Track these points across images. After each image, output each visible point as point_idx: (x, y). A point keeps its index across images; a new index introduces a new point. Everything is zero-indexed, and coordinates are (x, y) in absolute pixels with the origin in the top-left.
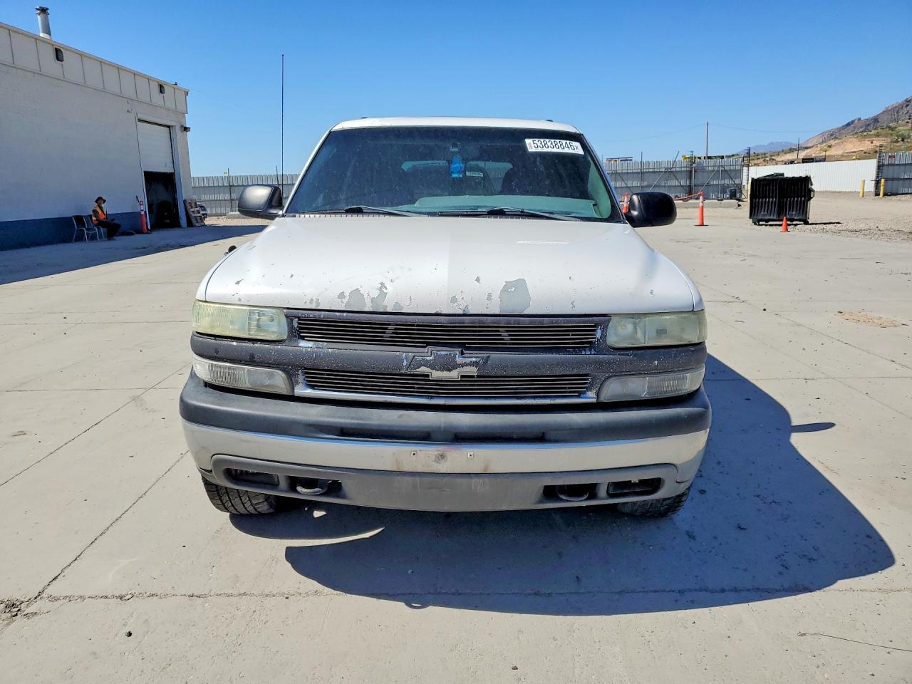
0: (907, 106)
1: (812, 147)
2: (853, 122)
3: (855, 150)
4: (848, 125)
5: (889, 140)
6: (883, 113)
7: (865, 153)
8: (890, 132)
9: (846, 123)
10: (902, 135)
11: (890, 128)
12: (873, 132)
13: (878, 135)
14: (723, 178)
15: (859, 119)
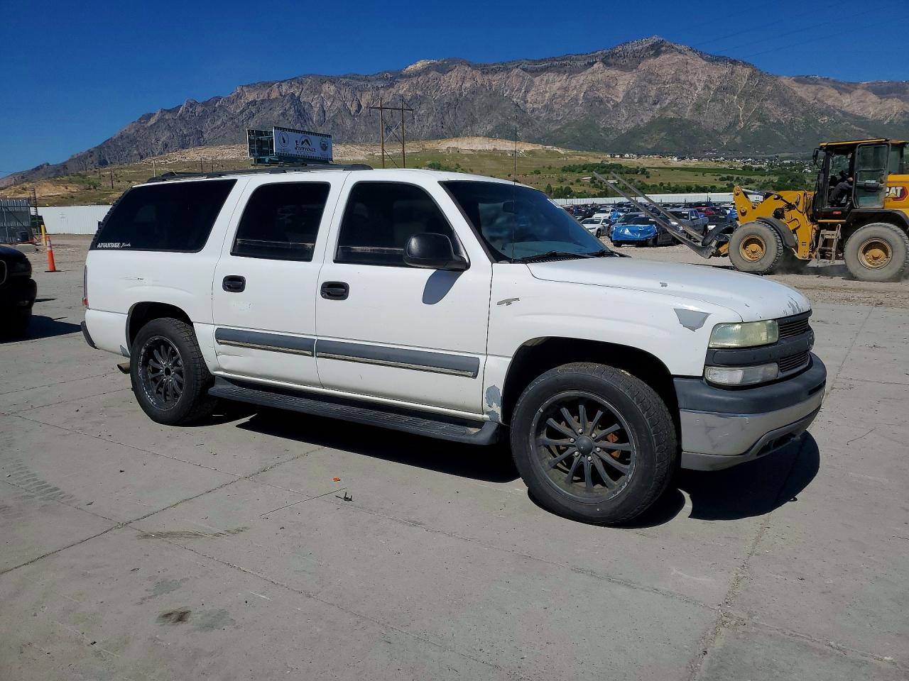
0: (91, 156)
1: (6, 188)
2: (42, 167)
3: (51, 194)
4: (38, 169)
5: (82, 187)
6: (70, 160)
7: (62, 198)
8: (81, 179)
9: (34, 166)
10: (93, 183)
11: (80, 175)
12: (66, 178)
13: (70, 181)
14: (9, 221)
15: (48, 164)
